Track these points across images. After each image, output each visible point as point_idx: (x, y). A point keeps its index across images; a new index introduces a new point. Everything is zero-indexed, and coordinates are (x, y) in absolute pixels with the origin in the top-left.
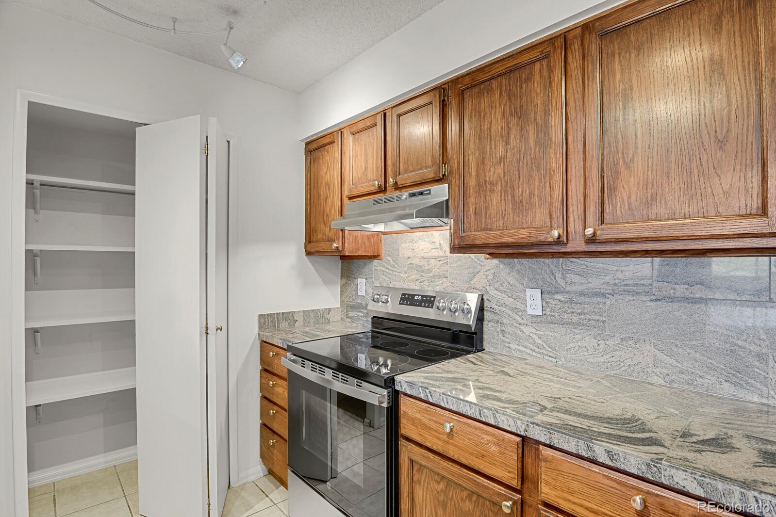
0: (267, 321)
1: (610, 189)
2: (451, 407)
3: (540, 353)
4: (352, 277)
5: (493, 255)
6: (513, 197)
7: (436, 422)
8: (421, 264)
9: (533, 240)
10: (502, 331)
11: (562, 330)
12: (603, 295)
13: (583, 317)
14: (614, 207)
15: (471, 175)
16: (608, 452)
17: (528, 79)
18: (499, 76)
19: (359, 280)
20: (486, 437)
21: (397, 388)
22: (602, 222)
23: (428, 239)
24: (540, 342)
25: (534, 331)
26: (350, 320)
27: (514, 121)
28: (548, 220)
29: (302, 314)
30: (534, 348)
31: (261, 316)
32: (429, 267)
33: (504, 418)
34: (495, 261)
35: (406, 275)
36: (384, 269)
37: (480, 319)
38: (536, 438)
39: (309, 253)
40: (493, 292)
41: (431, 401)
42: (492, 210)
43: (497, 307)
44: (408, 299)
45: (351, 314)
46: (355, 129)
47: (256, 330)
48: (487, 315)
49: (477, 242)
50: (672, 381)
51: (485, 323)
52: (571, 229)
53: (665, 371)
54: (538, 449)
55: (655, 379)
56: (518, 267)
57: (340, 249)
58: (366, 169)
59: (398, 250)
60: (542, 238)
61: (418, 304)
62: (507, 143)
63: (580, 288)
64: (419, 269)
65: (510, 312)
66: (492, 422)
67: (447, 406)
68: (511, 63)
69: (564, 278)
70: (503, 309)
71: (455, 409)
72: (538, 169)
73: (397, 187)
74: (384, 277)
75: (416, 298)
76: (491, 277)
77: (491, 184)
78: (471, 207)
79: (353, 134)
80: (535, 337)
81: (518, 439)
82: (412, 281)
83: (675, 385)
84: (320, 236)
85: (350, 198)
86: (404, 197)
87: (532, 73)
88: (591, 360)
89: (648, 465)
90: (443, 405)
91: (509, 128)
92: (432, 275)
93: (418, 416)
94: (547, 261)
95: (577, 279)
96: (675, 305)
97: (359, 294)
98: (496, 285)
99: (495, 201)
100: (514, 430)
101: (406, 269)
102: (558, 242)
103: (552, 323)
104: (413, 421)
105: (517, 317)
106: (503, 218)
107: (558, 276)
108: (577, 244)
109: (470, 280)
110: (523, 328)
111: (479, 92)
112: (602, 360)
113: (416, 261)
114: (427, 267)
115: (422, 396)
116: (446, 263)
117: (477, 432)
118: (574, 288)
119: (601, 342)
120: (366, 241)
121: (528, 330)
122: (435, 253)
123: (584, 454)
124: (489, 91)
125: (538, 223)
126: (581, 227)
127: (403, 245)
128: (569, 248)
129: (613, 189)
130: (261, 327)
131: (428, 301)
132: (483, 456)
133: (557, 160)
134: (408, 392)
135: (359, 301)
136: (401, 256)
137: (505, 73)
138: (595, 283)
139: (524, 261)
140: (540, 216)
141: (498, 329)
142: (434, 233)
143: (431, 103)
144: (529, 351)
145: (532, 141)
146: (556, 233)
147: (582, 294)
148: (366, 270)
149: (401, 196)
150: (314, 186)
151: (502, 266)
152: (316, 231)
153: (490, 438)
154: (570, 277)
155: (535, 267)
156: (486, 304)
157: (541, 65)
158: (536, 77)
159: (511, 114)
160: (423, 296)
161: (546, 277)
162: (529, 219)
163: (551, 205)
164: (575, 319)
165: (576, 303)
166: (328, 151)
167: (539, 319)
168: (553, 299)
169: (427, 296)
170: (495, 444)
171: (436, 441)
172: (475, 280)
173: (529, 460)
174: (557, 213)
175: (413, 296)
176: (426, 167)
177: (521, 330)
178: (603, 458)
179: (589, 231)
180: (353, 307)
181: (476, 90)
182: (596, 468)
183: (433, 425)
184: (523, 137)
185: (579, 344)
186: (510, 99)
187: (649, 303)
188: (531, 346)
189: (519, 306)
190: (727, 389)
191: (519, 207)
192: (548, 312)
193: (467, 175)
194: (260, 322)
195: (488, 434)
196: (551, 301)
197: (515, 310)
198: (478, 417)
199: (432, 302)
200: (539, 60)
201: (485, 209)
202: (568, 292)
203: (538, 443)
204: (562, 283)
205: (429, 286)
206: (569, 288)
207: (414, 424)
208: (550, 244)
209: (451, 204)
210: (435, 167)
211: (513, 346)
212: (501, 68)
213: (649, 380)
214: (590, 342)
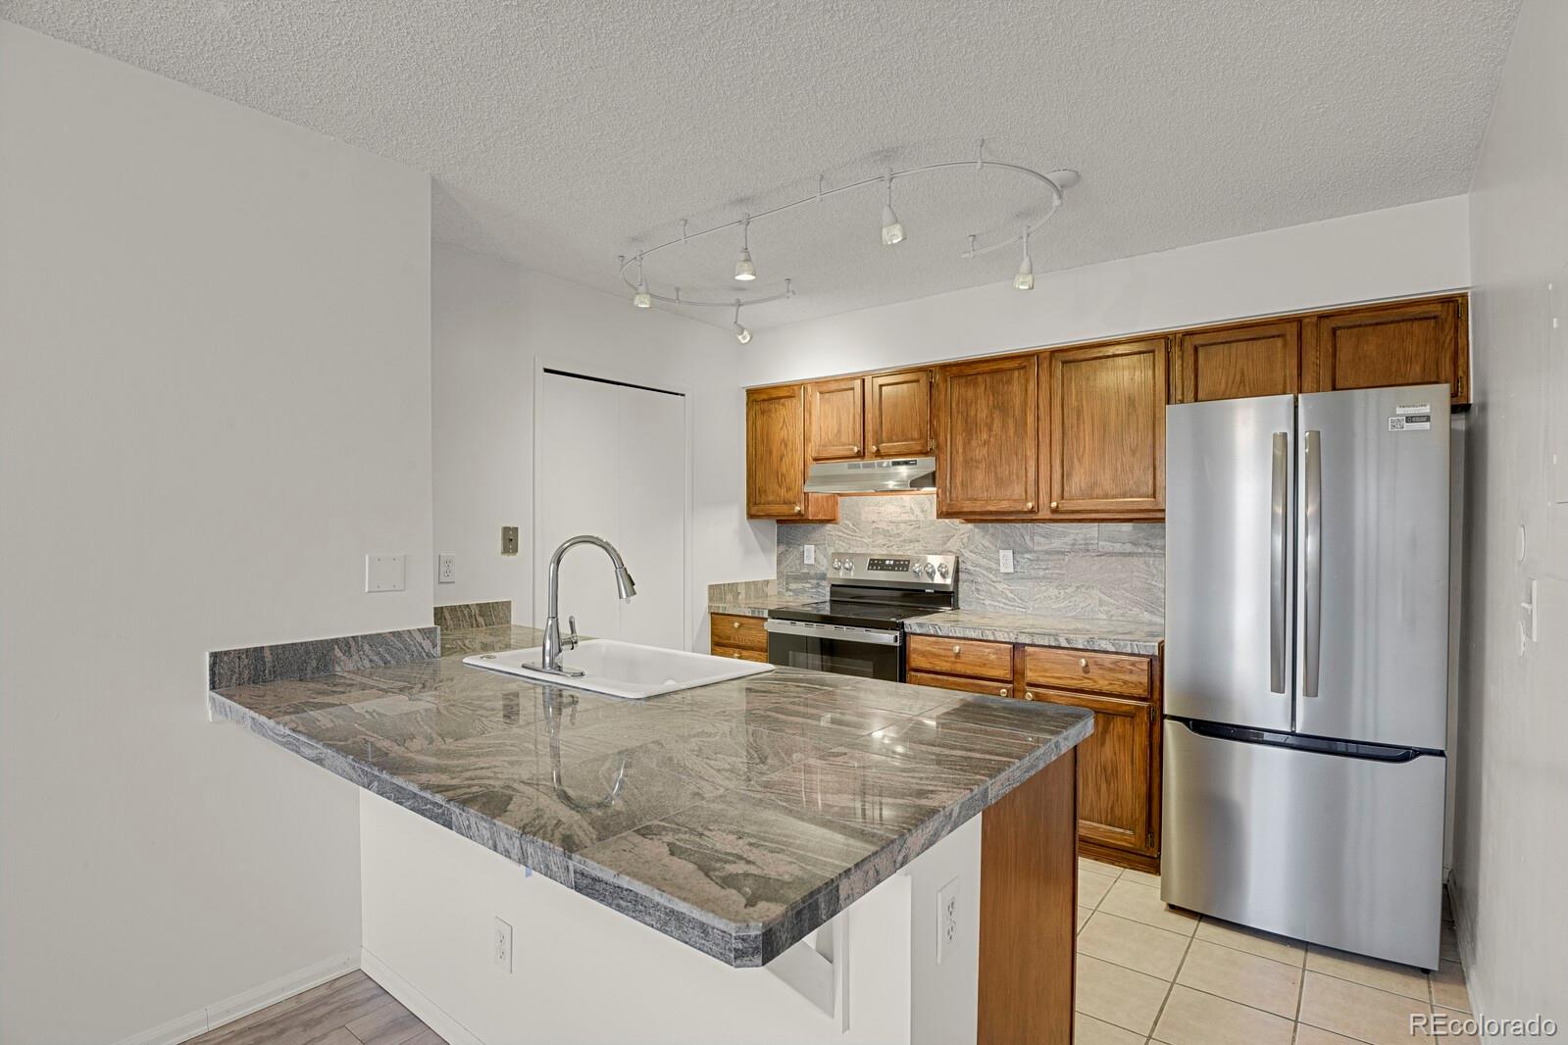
0: (716, 592)
1: (1067, 475)
2: (959, 635)
3: (1012, 606)
4: (795, 544)
5: (969, 521)
6: (996, 474)
7: (944, 649)
8: (889, 528)
9: (1012, 509)
10: (977, 590)
11: (1030, 584)
12: (1063, 553)
13: (1047, 572)
14: (1071, 487)
15: (958, 453)
16: (1067, 639)
17: (1009, 382)
18: (983, 373)
19: (806, 547)
20: (987, 650)
21: (906, 630)
22: (1063, 498)
23: (896, 503)
24: (1012, 596)
25: (1006, 586)
26: (791, 594)
27: (997, 414)
28: (1024, 494)
29: (744, 586)
30: (1007, 602)
31: (711, 587)
32: (899, 531)
33: (1000, 634)
34: (970, 526)
35: (871, 540)
36: (841, 534)
37: (956, 580)
38: (1023, 641)
39: (751, 516)
40: (967, 554)
41: (940, 634)
42: (978, 484)
43: (972, 568)
44: (876, 564)
45: (793, 586)
46: (825, 388)
47: (706, 602)
48: (962, 576)
49: (965, 510)
50: (1112, 616)
51: (960, 583)
52: (1041, 502)
53: (1106, 608)
54: (1024, 651)
55: (1100, 616)
56: (991, 530)
57: (803, 512)
58: (839, 432)
59: (860, 514)
60: (1019, 508)
61: (892, 568)
62: (990, 430)
63: (1045, 548)
64: (886, 534)
65: (985, 572)
66: (992, 638)
67: (955, 635)
68: (995, 366)
69: (1032, 539)
70: (977, 569)
71: (961, 635)
72: (1017, 455)
73: (878, 454)
74: (841, 543)
75: (887, 562)
76: (965, 540)
77: (976, 461)
78: (958, 480)
79: (821, 393)
80: (1007, 592)
81: (1011, 646)
82: (879, 546)
83: (1114, 618)
84: (771, 498)
85: (816, 460)
86: (885, 465)
87: (1011, 378)
88: (1054, 607)
89: (1088, 642)
90: (951, 635)
91: (993, 419)
92: (901, 539)
93: (928, 648)
94: (1018, 525)
95: (1042, 540)
96: (1114, 558)
97: (806, 562)
98: (972, 547)
99: (980, 476)
100: (1008, 640)
101: (870, 533)
102: (1032, 511)
103: (1023, 578)
104: (923, 654)
105: (991, 576)
106: (987, 491)
107: (1027, 538)
108: (1044, 514)
109: (945, 544)
110: (997, 585)
111: (966, 382)
112: (1062, 605)
113: (883, 525)
114: (895, 532)
115: (932, 632)
116: (919, 527)
117: (980, 649)
118: (1040, 548)
119: (1062, 591)
120: (825, 503)
121: (1001, 587)
122: (905, 517)
123: (1053, 644)
124: (976, 384)
125: (1016, 497)
126: (1048, 500)
127: (867, 509)
128: (1040, 516)
129: (1070, 475)
130: (711, 599)
131: (902, 565)
132: (985, 665)
133: (1031, 450)
134: (918, 632)
135: (805, 571)
136: (863, 519)
137: (989, 373)
138: (1057, 544)
139: (998, 525)
140: (1018, 490)
141: (973, 588)
142: (903, 497)
143: (918, 381)
144: (1002, 605)
145: (1011, 432)
146: (1030, 505)
147: (1047, 552)
148: (816, 535)
149: (882, 463)
150: (763, 441)
151: (977, 530)
152: (765, 491)
153: (989, 650)
154: (1037, 538)
155: (1007, 531)
156: (961, 566)
157: (1019, 373)
158: (1015, 383)
159: (994, 407)
160: (895, 561)
161: (1017, 539)
162: (1009, 493)
163: (1026, 482)
164: (1041, 573)
165: (1042, 561)
166: (783, 405)
167: (1010, 577)
168: (1024, 558)
169: (899, 561)
170: (994, 654)
171: (945, 663)
172: (949, 544)
173: (1018, 660)
174: (1031, 490)
175: (884, 561)
176: (912, 440)
177: (995, 587)
178: (1064, 644)
179: (1054, 504)
180: (797, 578)
181: (963, 380)
182: (1060, 651)
183: (943, 652)
184: (1004, 427)
185: (1045, 594)
186: (993, 395)
187: (1096, 558)
188: (1004, 601)
189: (994, 566)
190: (1147, 616)
191: (1000, 483)
192: (1018, 569)
193: (954, 453)
194: (709, 593)
195: (988, 647)
196: (1021, 560)
197: (989, 570)
198: (981, 638)
199: (907, 566)
200: (1017, 369)
201: (971, 482)
202: (1035, 552)
203: (1025, 645)
204: (1030, 544)
205: (898, 551)
206: (1036, 548)
207: (924, 656)
208: (1025, 512)
209: (937, 475)
210: (922, 441)
211: (987, 602)
212: (985, 367)
213: (1096, 617)
214: (1053, 592)
